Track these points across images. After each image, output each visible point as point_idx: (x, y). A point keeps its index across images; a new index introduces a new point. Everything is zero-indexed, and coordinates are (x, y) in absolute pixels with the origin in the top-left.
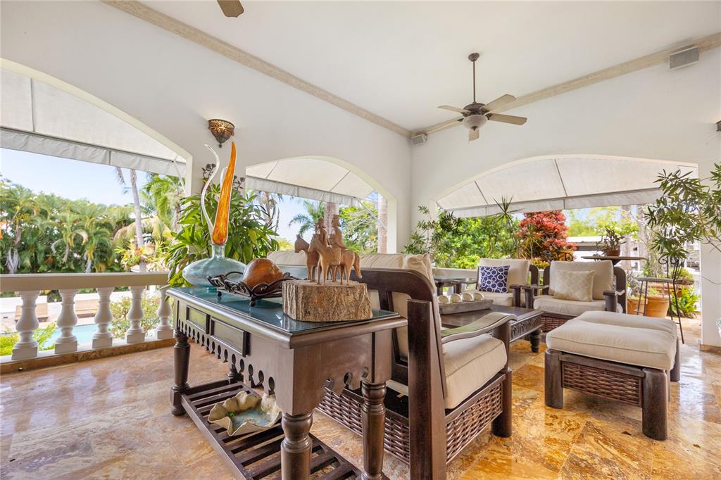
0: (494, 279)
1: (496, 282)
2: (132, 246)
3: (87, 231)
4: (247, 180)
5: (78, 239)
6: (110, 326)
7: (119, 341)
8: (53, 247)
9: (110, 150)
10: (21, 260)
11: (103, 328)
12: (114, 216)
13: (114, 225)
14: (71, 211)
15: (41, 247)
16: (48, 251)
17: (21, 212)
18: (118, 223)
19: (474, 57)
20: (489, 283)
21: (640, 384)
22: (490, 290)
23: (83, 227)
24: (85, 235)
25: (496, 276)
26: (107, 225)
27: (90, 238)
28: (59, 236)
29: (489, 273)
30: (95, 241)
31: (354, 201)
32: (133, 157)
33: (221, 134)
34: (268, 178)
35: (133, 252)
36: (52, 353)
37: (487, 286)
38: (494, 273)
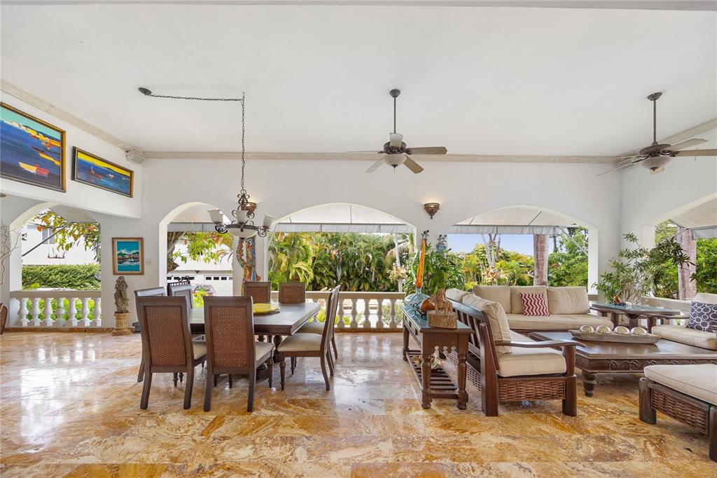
0: (705, 317)
1: (708, 320)
2: (394, 268)
3: (372, 253)
4: (448, 235)
5: (367, 258)
6: (383, 318)
7: (386, 326)
8: (356, 264)
9: (380, 225)
10: (343, 272)
11: (380, 318)
12: (386, 241)
13: (385, 248)
14: (364, 241)
15: (351, 264)
16: (354, 267)
17: (341, 244)
18: (388, 247)
19: (654, 97)
20: (698, 320)
21: (707, 416)
22: (699, 328)
23: (369, 251)
24: (371, 257)
25: (708, 314)
26: (381, 249)
27: (373, 258)
28: (359, 257)
29: (700, 310)
30: (376, 260)
31: (557, 229)
32: (390, 226)
33: (431, 210)
34: (472, 224)
35: (395, 272)
36: (362, 326)
37: (695, 323)
38: (706, 310)
